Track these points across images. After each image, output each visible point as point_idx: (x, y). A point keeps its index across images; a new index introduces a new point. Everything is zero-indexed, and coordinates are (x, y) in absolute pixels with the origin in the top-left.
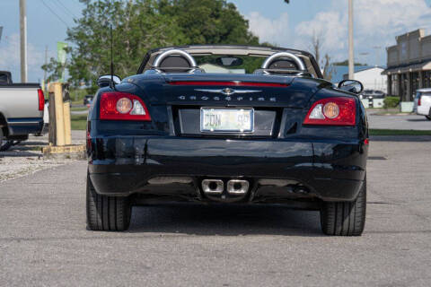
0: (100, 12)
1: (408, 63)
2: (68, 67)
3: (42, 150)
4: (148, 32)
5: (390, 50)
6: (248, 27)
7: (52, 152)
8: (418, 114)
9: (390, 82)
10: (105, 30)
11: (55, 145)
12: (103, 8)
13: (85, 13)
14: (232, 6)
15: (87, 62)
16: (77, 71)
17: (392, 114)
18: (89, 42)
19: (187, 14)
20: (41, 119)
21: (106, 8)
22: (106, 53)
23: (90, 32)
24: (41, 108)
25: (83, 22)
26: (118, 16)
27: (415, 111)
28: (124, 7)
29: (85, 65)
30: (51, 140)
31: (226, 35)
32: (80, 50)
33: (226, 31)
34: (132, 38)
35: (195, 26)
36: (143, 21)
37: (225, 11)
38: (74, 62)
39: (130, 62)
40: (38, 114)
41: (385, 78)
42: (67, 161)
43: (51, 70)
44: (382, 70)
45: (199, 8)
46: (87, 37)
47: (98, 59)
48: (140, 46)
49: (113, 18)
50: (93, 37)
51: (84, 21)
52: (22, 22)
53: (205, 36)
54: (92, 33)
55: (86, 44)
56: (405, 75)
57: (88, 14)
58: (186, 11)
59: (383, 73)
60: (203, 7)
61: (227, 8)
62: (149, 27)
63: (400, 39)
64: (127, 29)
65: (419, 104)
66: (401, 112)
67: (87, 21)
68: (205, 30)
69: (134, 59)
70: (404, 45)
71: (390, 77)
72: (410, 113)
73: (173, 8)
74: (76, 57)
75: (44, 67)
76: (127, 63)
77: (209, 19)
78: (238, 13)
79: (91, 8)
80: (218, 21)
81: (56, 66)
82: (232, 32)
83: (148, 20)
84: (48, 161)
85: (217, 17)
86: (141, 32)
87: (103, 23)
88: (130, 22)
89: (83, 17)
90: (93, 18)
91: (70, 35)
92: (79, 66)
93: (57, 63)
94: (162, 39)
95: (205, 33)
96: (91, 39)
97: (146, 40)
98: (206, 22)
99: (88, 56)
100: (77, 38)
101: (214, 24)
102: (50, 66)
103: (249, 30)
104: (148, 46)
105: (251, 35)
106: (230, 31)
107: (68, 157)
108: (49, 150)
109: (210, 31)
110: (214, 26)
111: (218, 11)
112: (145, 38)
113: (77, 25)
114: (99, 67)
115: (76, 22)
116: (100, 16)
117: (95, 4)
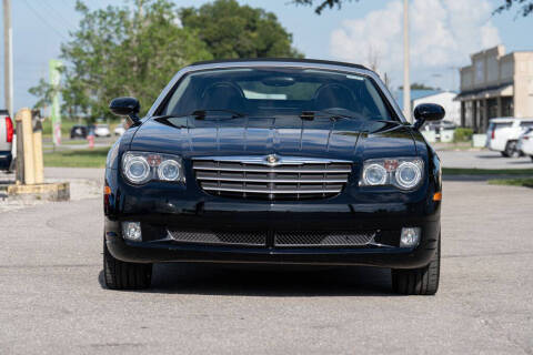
0: (101, 23)
1: (484, 86)
2: (61, 91)
3: (6, 189)
4: (160, 47)
5: (464, 71)
6: (291, 41)
7: (19, 192)
8: (491, 150)
9: (463, 110)
10: (107, 46)
11: (24, 183)
12: (104, 18)
13: (82, 24)
14: (272, 17)
15: (84, 84)
16: (73, 95)
17: (463, 149)
18: (87, 60)
19: (216, 26)
20: (9, 153)
21: (109, 19)
22: (108, 74)
23: (88, 48)
24: (10, 140)
25: (80, 35)
26: (123, 29)
27: (488, 145)
28: (131, 17)
29: (83, 88)
30: (18, 178)
31: (265, 51)
32: (77, 71)
33: (263, 47)
34: (140, 55)
35: (226, 40)
36: (155, 34)
37: (263, 21)
38: (69, 84)
39: (139, 85)
40: (5, 147)
41: (458, 105)
42: (37, 202)
43: (41, 94)
44: (454, 95)
45: (231, 19)
46: (86, 54)
47: (98, 81)
48: (150, 65)
49: (117, 31)
50: (92, 54)
51: (82, 34)
52: (6, 35)
53: (239, 53)
54: (92, 50)
55: (83, 62)
56: (481, 101)
57: (86, 26)
58: (216, 22)
59: (455, 99)
60: (236, 17)
61: (266, 18)
62: (162, 42)
63: (475, 58)
64: (134, 44)
65: (493, 137)
66: (472, 146)
67: (85, 34)
68: (238, 45)
69: (142, 81)
70: (480, 64)
71: (463, 104)
72: (482, 149)
73: (198, 18)
74: (72, 78)
75: (32, 91)
76: (134, 86)
77: (244, 32)
78: (279, 25)
79: (90, 18)
80: (254, 35)
81: (46, 89)
82: (272, 49)
83: (160, 33)
84: (14, 202)
85: (254, 29)
86: (151, 48)
87: (105, 37)
88: (138, 36)
89: (80, 29)
90: (93, 31)
91: (64, 51)
92: (75, 89)
93: (48, 85)
94: (178, 56)
95: (239, 49)
96: (89, 56)
97: (157, 58)
98: (240, 36)
99: (87, 77)
100: (72, 55)
101: (249, 38)
102: (39, 89)
103: (293, 45)
104: (159, 66)
105: (296, 52)
106: (270, 46)
107: (39, 198)
108: (16, 189)
109: (245, 47)
110: (250, 40)
111: (254, 21)
112: (156, 55)
113: (72, 39)
114: (99, 91)
115: (71, 35)
116: (101, 29)
117: (95, 13)
